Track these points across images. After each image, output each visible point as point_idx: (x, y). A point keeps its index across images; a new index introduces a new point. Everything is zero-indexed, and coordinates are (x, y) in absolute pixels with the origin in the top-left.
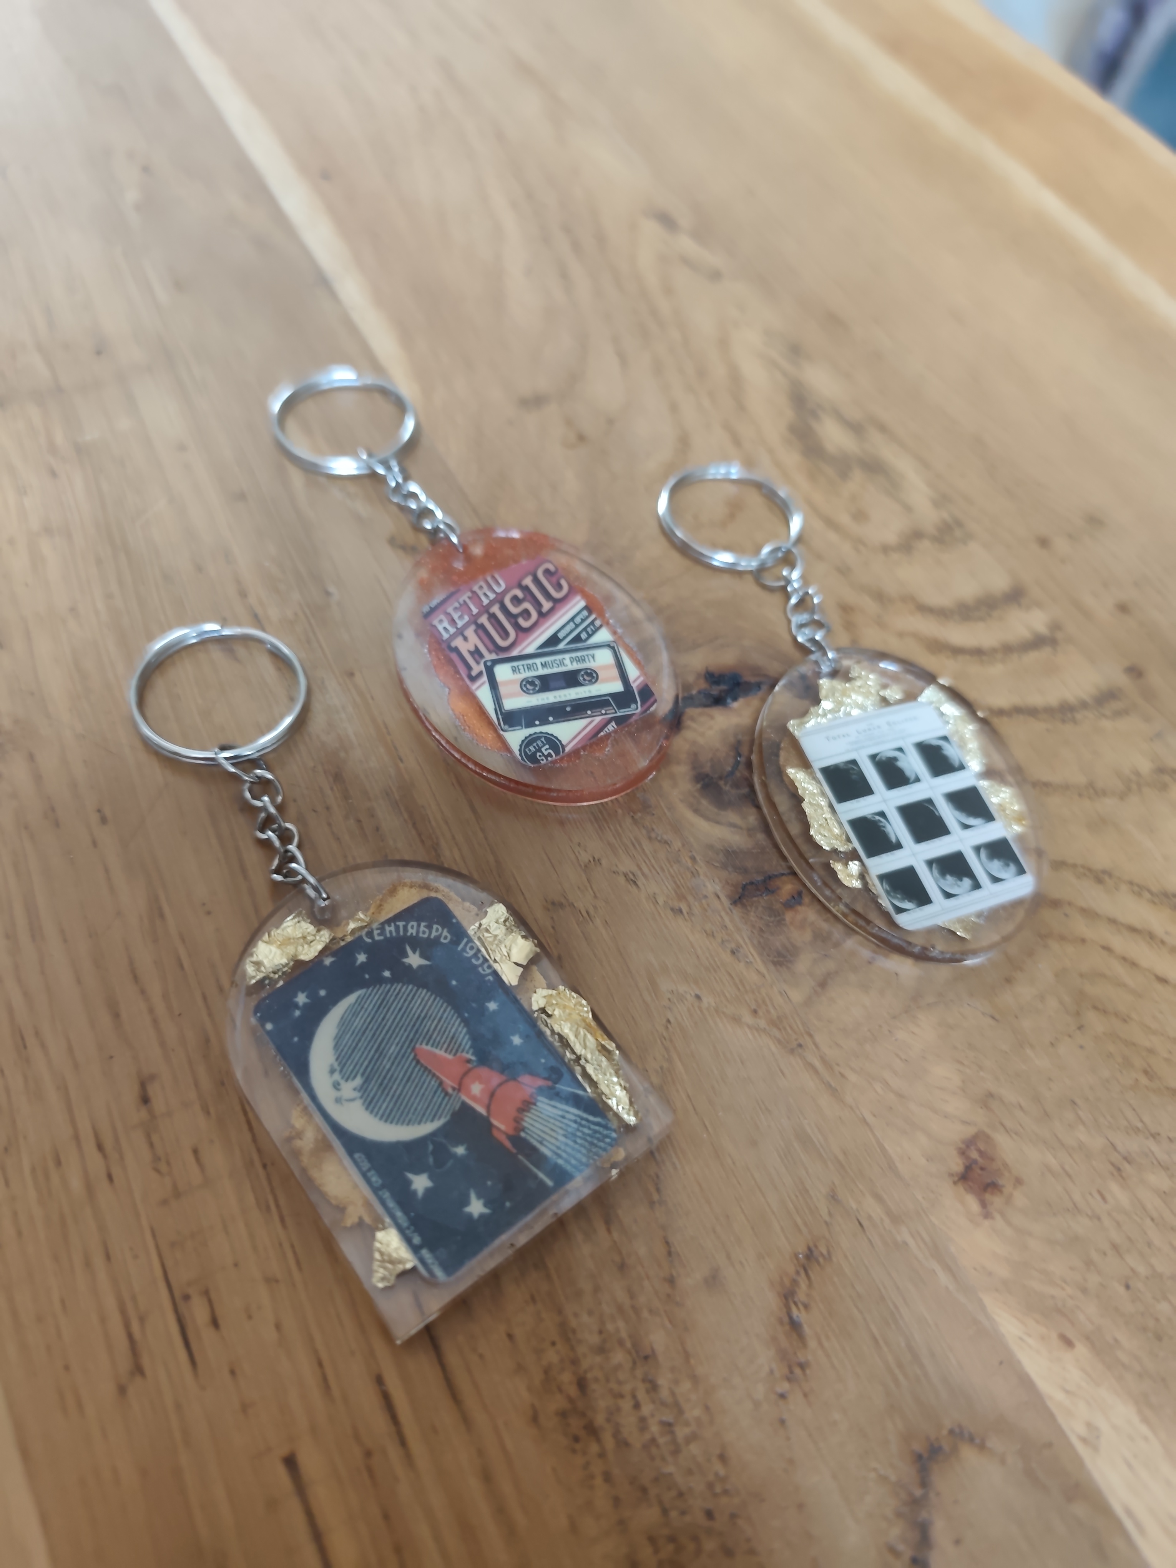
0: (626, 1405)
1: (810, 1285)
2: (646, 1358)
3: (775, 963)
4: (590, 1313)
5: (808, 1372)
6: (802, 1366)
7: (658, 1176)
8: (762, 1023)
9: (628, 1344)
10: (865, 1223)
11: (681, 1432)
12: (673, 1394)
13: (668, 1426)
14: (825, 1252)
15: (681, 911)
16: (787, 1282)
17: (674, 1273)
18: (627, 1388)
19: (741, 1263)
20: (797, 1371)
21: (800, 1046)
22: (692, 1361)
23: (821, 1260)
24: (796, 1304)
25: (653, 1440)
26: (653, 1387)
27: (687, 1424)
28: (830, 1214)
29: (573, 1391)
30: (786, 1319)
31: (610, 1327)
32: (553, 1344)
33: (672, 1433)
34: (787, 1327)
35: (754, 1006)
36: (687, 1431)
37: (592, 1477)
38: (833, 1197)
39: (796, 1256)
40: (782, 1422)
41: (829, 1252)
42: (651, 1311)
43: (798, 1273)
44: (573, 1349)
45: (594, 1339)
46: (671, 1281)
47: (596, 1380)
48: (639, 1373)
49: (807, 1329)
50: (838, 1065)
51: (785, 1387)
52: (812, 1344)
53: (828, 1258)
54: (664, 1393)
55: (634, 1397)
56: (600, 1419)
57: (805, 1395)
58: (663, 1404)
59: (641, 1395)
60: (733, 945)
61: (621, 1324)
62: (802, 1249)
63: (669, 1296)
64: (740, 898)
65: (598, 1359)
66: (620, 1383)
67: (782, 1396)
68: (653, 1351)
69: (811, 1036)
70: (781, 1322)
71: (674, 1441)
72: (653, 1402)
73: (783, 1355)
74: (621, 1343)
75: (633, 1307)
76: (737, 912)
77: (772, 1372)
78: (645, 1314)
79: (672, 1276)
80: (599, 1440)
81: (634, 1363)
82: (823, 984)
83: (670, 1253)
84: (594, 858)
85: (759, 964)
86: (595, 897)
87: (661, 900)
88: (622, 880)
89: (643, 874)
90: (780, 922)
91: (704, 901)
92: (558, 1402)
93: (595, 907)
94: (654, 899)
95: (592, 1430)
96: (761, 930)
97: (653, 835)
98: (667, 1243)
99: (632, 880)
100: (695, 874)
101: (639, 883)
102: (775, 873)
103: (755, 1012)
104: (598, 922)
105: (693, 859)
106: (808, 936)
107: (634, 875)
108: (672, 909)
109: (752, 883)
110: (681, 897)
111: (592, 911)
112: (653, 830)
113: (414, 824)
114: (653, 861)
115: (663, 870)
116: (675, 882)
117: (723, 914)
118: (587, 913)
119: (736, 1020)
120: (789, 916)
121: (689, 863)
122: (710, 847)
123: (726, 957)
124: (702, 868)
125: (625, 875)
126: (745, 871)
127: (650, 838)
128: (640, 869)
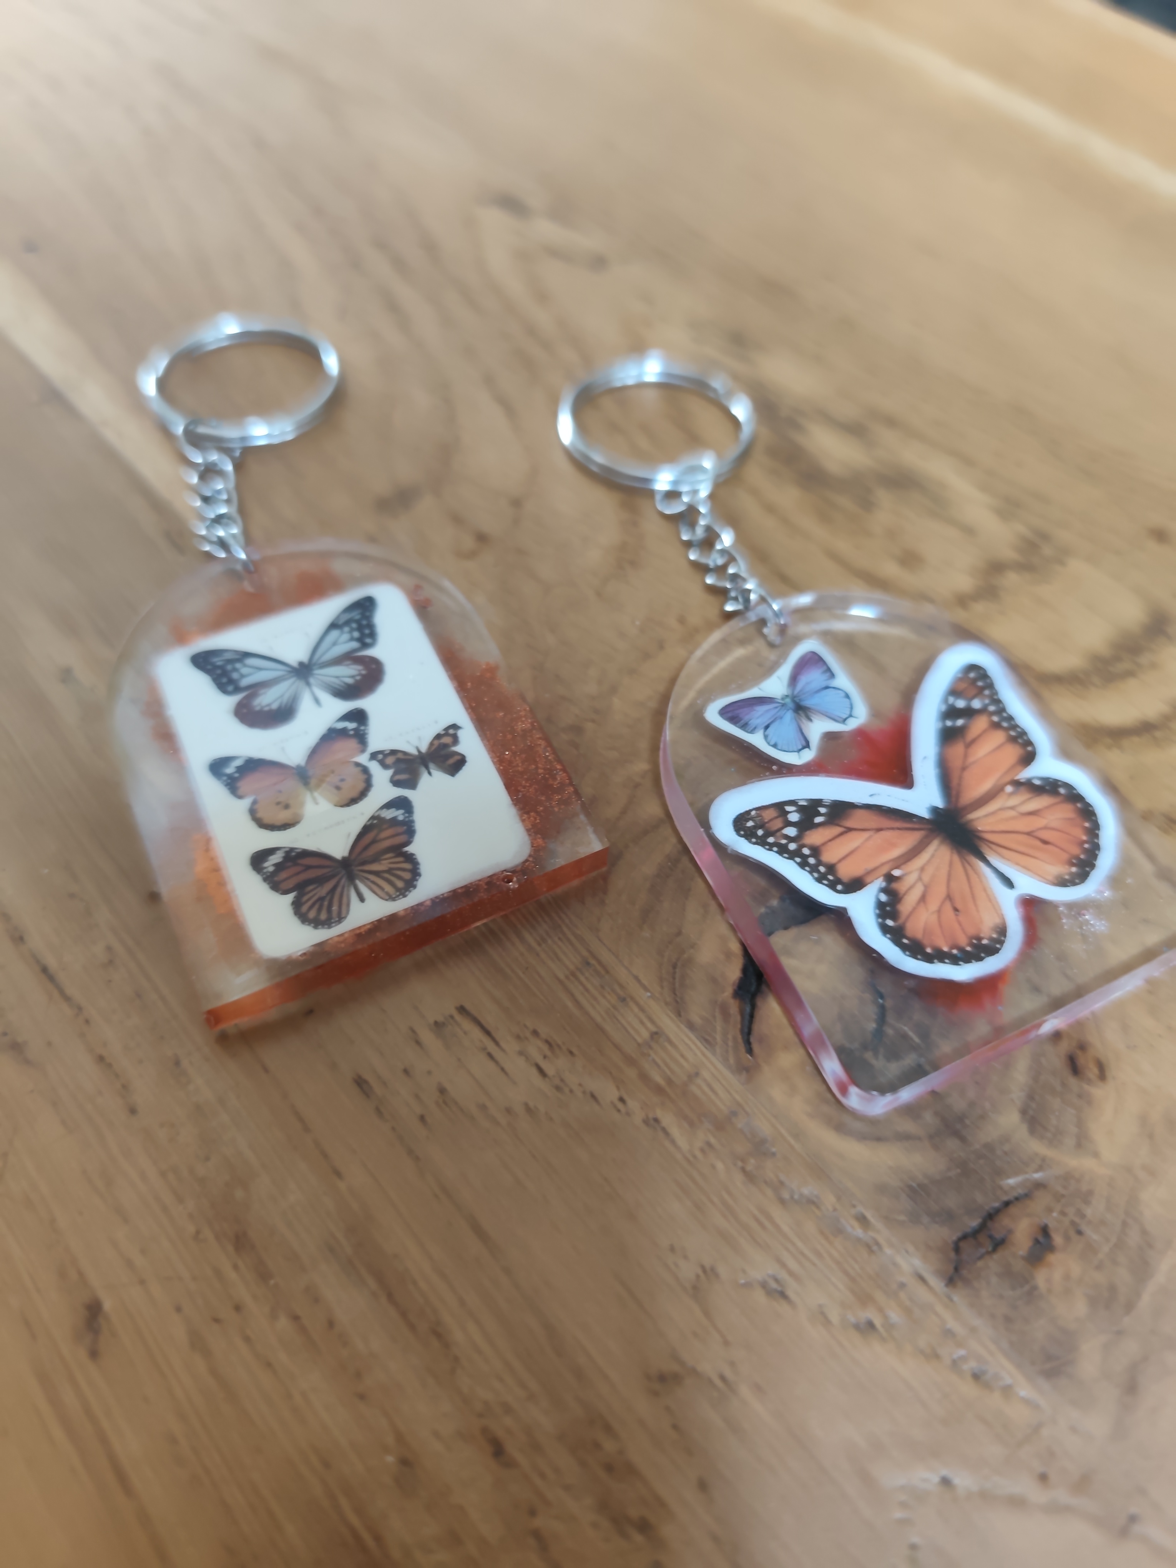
3: (1047, 1376)
8: (1061, 1495)
15: (871, 1325)
21: (1132, 1518)
35: (1039, 1468)
60: (972, 1364)
64: (956, 1269)
69: (1143, 1493)
76: (959, 1297)
82: (1131, 1387)
84: (703, 1268)
85: (1024, 1391)
86: (726, 1343)
87: (834, 1316)
88: (759, 1296)
89: (791, 1273)
90: (1032, 1295)
91: (902, 1295)
93: (732, 1364)
94: (821, 1317)
96: (1008, 1320)
97: (786, 1195)
99: (776, 1291)
100: (871, 1248)
101: (790, 1293)
102: (996, 1205)
103: (1043, 1478)
104: (745, 1391)
105: (862, 1220)
106: (1080, 1307)
107: (776, 1280)
108: (857, 1327)
109: (964, 1237)
110: (865, 1299)
111: (728, 1373)
112: (782, 1183)
113: (390, 1297)
114: (799, 1244)
115: (818, 1254)
116: (846, 1273)
117: (939, 1308)
118: (723, 1378)
119: (1017, 1503)
120: (1041, 1277)
121: (859, 1232)
122: (881, 1189)
123: (969, 1389)
124: (882, 1233)
125: (764, 1285)
126: (947, 1217)
127: (782, 1201)
128: (783, 1265)
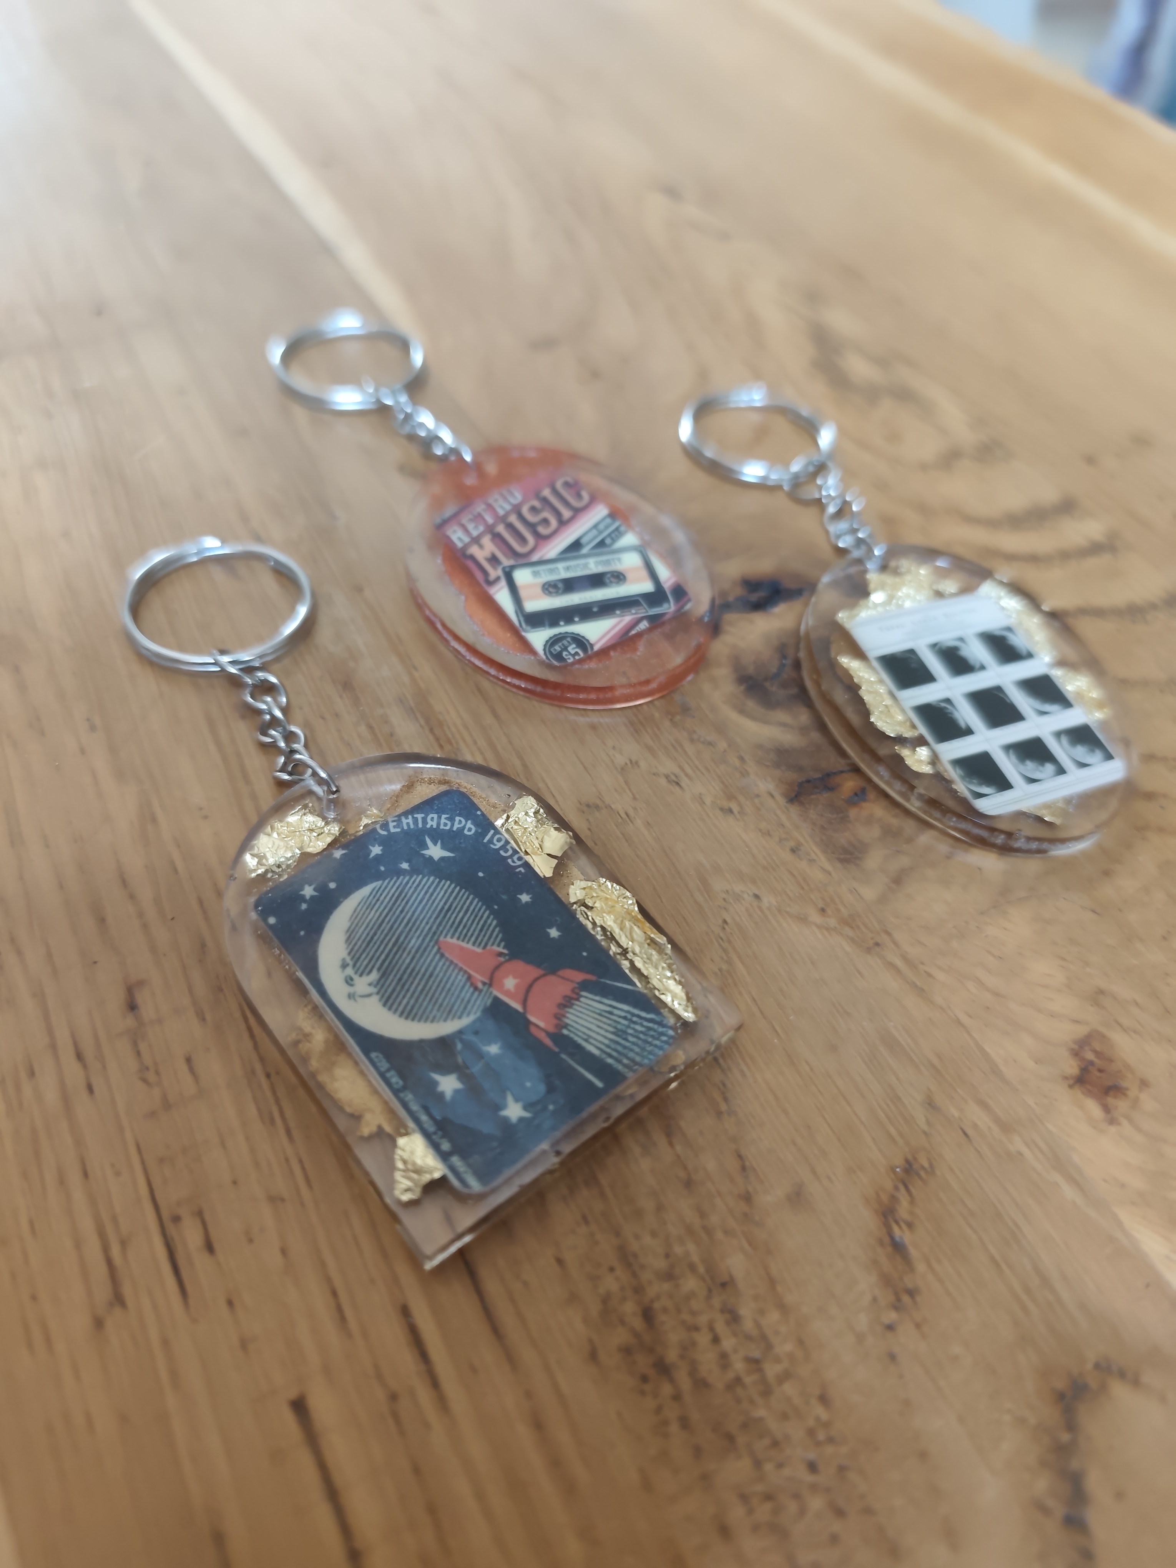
0: (703, 1339)
1: (912, 1201)
2: (724, 1285)
3: (841, 861)
4: (654, 1234)
5: (918, 1299)
6: (912, 1293)
7: (724, 1085)
8: (832, 922)
9: (701, 1269)
10: (970, 1132)
11: (771, 1370)
12: (758, 1325)
13: (754, 1363)
14: (926, 1165)
15: (730, 811)
16: (885, 1198)
17: (750, 1189)
18: (703, 1320)
19: (829, 1178)
20: (906, 1298)
21: (877, 944)
22: (779, 1289)
23: (922, 1173)
24: (897, 1222)
25: (738, 1380)
26: (733, 1317)
27: (778, 1360)
28: (928, 1123)
29: (638, 1323)
30: (887, 1240)
31: (678, 1250)
32: (612, 1269)
33: (760, 1370)
34: (889, 1249)
35: (821, 905)
36: (778, 1368)
37: (666, 1423)
38: (930, 1104)
39: (893, 1169)
40: (892, 1357)
41: (931, 1165)
42: (726, 1232)
43: (896, 1188)
44: (635, 1275)
45: (661, 1264)
46: (747, 1198)
47: (665, 1310)
48: (717, 1302)
49: (913, 1252)
50: (922, 963)
51: (892, 1316)
52: (921, 1267)
53: (931, 1170)
54: (748, 1325)
55: (712, 1329)
56: (672, 1356)
57: (918, 1326)
58: (748, 1338)
59: (720, 1327)
60: (792, 844)
61: (691, 1247)
62: (899, 1161)
63: (746, 1215)
64: (796, 796)
65: (666, 1286)
66: (693, 1313)
67: (890, 1328)
68: (732, 1278)
69: (888, 933)
70: (881, 1243)
71: (763, 1381)
72: (735, 1335)
73: (886, 1281)
74: (692, 1267)
75: (705, 1228)
76: (794, 810)
77: (875, 1300)
78: (719, 1235)
79: (748, 1193)
80: (672, 1380)
81: (710, 1290)
82: (898, 880)
83: (744, 1168)
84: (631, 761)
85: (823, 861)
86: (635, 798)
87: (708, 800)
88: (663, 781)
89: (687, 775)
90: (844, 819)
91: (756, 801)
92: (620, 1337)
93: (635, 809)
94: (700, 799)
95: (663, 1369)
96: (823, 827)
97: (695, 737)
98: (740, 1157)
99: (674, 782)
100: (745, 774)
101: (683, 784)
102: (834, 771)
103: (823, 910)
104: (639, 823)
105: (741, 759)
106: (876, 832)
107: (676, 777)
108: (722, 809)
109: (808, 781)
110: (731, 797)
111: (631, 813)
112: (694, 732)
113: (431, 730)
114: (697, 762)
115: (708, 770)
116: (723, 782)
117: (778, 812)
118: (627, 814)
119: (803, 919)
120: (853, 813)
121: (737, 763)
122: (760, 747)
123: (786, 856)
124: (751, 767)
125: (667, 777)
126: (800, 769)
127: (692, 740)
128: (683, 770)
